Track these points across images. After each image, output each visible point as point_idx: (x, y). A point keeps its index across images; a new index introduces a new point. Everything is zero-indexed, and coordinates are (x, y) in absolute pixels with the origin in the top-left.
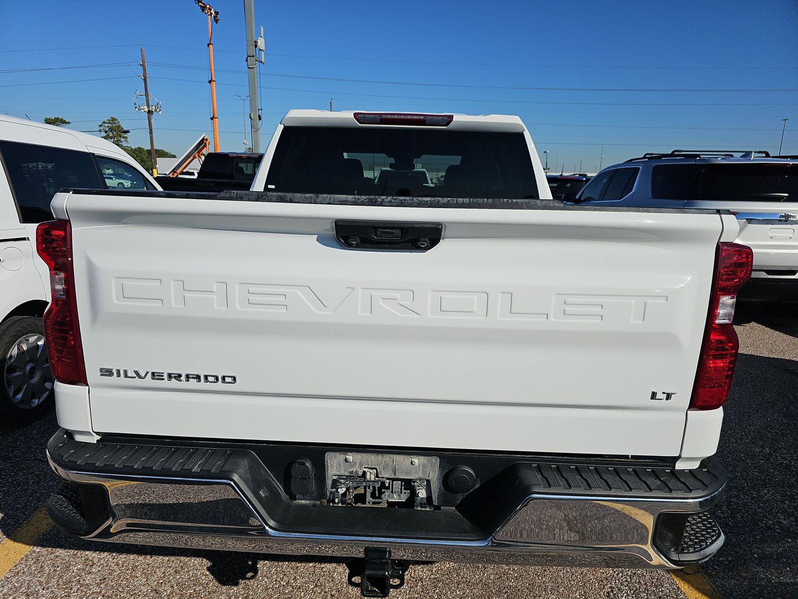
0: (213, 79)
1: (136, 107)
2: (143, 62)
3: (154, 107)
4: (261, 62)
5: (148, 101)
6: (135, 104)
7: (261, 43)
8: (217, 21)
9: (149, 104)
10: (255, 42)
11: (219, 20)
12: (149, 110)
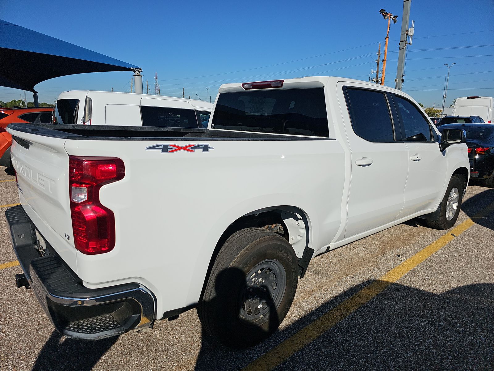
0: (385, 59)
1: (370, 80)
2: (379, 52)
3: (380, 79)
4: (409, 44)
5: (377, 75)
6: (370, 78)
7: (411, 31)
8: (395, 21)
9: (378, 77)
10: (407, 31)
11: (396, 21)
12: (377, 81)
